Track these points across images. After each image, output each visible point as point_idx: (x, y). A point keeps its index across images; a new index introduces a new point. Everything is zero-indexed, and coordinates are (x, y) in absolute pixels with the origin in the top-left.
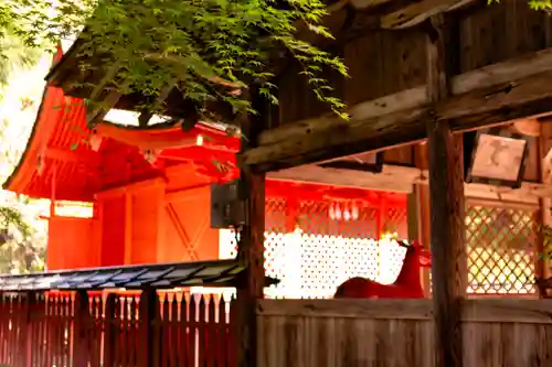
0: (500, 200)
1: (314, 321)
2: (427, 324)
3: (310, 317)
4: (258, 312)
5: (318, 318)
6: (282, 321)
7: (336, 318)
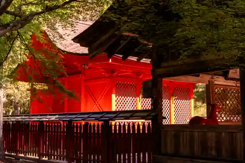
0: (236, 86)
1: (188, 133)
2: (239, 134)
3: (186, 131)
4: (162, 130)
5: (189, 131)
6: (173, 133)
7: (198, 132)
